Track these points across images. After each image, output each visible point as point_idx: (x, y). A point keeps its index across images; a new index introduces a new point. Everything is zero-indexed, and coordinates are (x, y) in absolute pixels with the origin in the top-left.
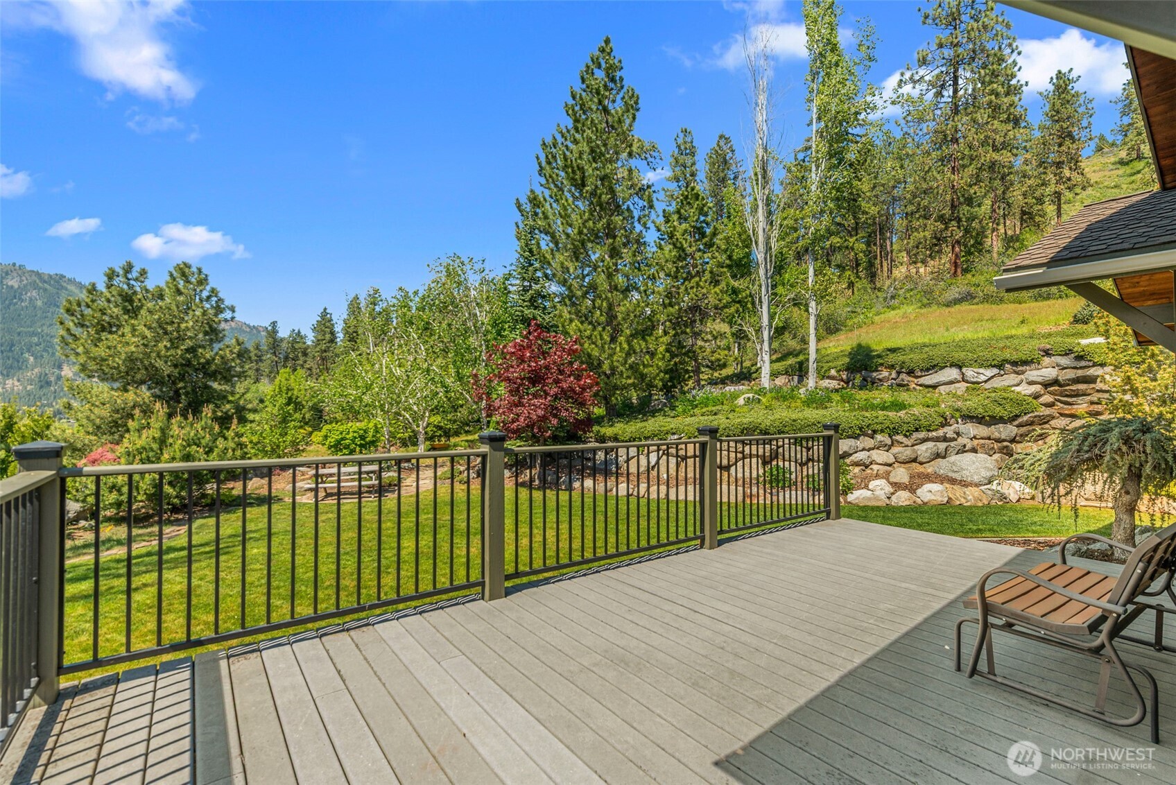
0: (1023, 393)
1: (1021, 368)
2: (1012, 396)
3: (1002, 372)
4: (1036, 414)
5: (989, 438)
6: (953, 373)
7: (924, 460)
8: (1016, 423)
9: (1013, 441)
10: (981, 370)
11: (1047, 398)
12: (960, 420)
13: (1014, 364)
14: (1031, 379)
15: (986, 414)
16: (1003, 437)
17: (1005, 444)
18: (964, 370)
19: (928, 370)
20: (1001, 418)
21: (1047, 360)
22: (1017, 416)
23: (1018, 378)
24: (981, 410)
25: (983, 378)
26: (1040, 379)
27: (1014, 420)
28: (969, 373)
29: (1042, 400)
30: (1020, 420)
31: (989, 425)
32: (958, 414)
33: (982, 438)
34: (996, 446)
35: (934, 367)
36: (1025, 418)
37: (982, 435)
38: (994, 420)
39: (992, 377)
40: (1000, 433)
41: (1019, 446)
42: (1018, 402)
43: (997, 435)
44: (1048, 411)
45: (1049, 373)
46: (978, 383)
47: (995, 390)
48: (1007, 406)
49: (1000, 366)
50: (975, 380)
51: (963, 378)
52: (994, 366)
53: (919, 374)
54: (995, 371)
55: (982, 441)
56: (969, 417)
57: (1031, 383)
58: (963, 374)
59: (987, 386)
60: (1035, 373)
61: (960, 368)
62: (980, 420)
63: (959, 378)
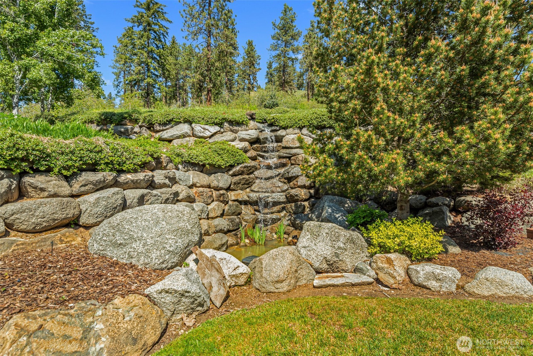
0: (236, 146)
1: (235, 128)
2: (228, 148)
3: (222, 130)
4: (245, 164)
5: (209, 187)
6: (185, 128)
7: (91, 221)
8: (231, 172)
9: (228, 189)
10: (207, 127)
11: (252, 153)
12: (180, 166)
13: (231, 123)
14: (242, 136)
15: (207, 162)
16: (221, 185)
17: (221, 192)
18: (193, 125)
19: (165, 124)
20: (219, 166)
21: (252, 123)
22: (232, 166)
23: (232, 136)
24: (202, 158)
25: (208, 134)
26: (247, 137)
27: (229, 170)
28: (197, 128)
29: (249, 154)
30: (234, 170)
31: (209, 174)
32: (178, 160)
33: (202, 186)
34: (215, 193)
35: (170, 121)
36: (238, 168)
37: (202, 183)
38: (215, 169)
39: (215, 134)
40: (218, 181)
41: (233, 193)
42: (233, 153)
43: (215, 184)
44: (253, 163)
45: (253, 133)
46: (205, 138)
47: (216, 143)
48: (225, 156)
49: (220, 125)
50: (202, 135)
51: (193, 133)
52: (216, 124)
53: (158, 128)
54: (217, 128)
55: (201, 189)
56: (191, 164)
57: (242, 140)
58: (193, 129)
59: (211, 141)
60: (244, 132)
61: (190, 123)
62: (201, 168)
63: (190, 133)
